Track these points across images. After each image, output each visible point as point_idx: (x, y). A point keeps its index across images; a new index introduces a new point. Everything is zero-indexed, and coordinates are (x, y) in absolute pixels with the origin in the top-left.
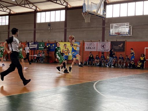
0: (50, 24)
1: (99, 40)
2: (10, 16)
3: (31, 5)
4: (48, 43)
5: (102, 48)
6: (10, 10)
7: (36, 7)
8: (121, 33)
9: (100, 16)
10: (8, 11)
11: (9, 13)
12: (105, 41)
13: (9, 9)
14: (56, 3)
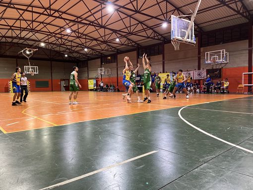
1: (195, 69)
5: (198, 76)
6: (117, 50)
7: (138, 45)
12: (201, 69)
14: (154, 39)
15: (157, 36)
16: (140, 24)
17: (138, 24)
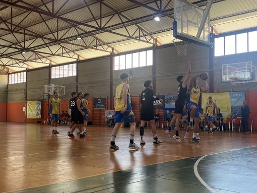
0: (131, 71)
2: (79, 64)
3: (105, 47)
6: (78, 56)
7: (113, 49)
11: (77, 60)
13: (76, 54)
16: (116, 15)
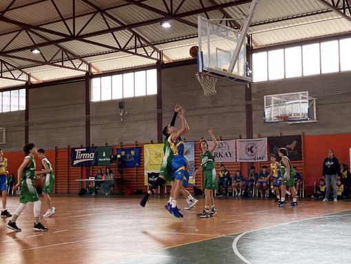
0: (122, 102)
1: (240, 136)
2: (30, 90)
4: (120, 148)
5: (247, 153)
6: (29, 76)
7: (90, 66)
8: (290, 115)
9: (238, 80)
10: (24, 77)
11: (27, 83)
12: (254, 136)
13: (26, 73)
14: (135, 54)
15: (142, 46)
16: (99, 14)
17: (95, 13)
